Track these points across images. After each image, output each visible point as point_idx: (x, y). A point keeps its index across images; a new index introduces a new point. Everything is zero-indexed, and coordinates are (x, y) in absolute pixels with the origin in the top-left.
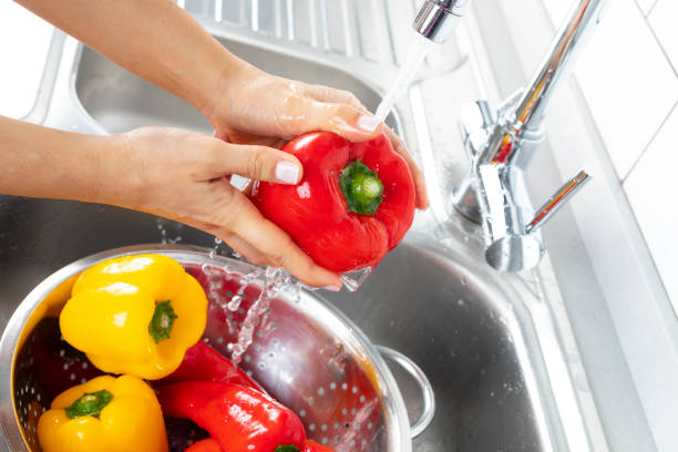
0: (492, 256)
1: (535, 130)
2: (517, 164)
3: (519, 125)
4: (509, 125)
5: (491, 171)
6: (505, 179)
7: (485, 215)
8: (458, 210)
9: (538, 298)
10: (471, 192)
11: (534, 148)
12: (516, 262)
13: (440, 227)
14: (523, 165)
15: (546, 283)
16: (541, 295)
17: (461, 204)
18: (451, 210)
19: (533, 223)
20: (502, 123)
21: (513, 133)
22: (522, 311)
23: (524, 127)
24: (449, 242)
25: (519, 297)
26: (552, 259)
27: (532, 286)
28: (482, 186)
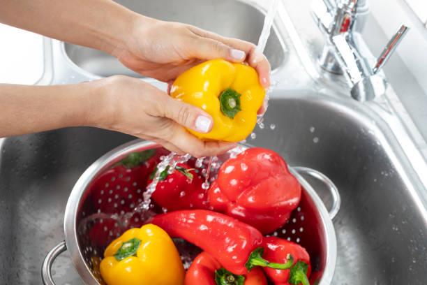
0: (354, 94)
1: (363, 6)
2: (357, 30)
3: (352, 5)
4: (346, 7)
5: (340, 39)
6: (350, 41)
7: (344, 68)
8: (324, 68)
9: (390, 112)
10: (330, 55)
11: (365, 17)
12: (370, 94)
13: (316, 83)
14: (360, 30)
15: (393, 102)
16: (391, 110)
17: (326, 65)
18: (320, 69)
19: (377, 66)
20: (341, 6)
21: (349, 11)
22: (381, 123)
23: (356, 6)
24: (324, 91)
25: (377, 115)
26: (393, 86)
27: (384, 106)
28: (337, 51)
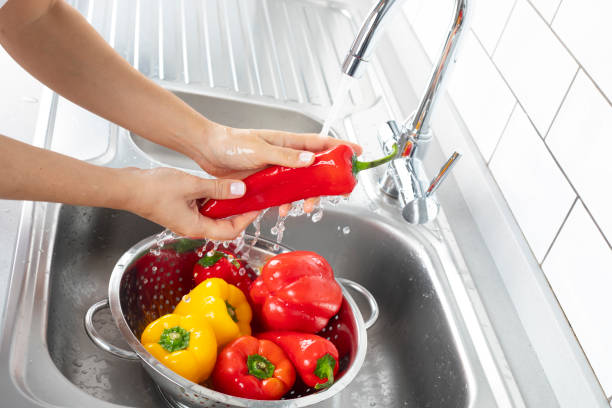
0: (407, 215)
1: (427, 133)
2: (419, 156)
3: (415, 131)
4: (409, 132)
5: (401, 163)
6: (411, 168)
7: (399, 190)
8: (383, 191)
9: (439, 240)
10: (390, 178)
11: (426, 145)
12: (423, 218)
13: (373, 203)
14: (421, 157)
15: (445, 231)
17: (385, 188)
18: (379, 193)
19: (430, 190)
20: (404, 131)
21: (412, 137)
22: (430, 248)
23: (419, 132)
24: (379, 211)
25: (427, 240)
26: (445, 211)
27: (435, 233)
28: (396, 172)
